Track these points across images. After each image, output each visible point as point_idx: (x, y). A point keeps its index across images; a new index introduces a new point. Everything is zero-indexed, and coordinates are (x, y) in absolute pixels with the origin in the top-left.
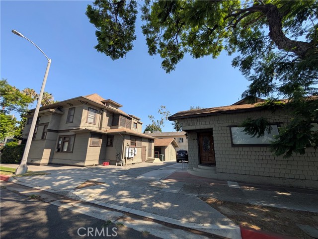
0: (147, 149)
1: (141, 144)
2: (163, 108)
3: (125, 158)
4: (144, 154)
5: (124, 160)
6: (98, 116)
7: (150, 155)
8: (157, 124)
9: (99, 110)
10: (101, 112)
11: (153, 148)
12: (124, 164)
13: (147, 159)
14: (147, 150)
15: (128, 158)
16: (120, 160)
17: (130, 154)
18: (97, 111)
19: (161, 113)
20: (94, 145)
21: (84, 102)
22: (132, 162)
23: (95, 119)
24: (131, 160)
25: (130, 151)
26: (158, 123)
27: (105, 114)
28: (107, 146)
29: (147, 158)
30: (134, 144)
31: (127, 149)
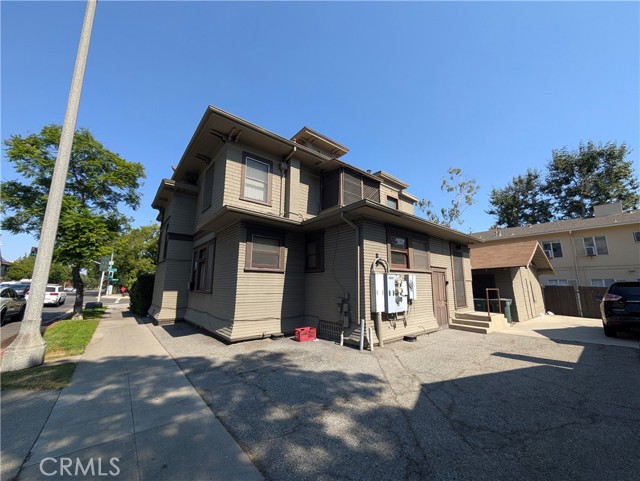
0: (449, 278)
1: (427, 260)
2: (454, 175)
3: (374, 316)
4: (442, 296)
5: (369, 323)
6: (276, 181)
7: (461, 302)
8: (441, 219)
9: (275, 162)
10: (284, 166)
11: (468, 276)
12: (373, 340)
13: (452, 316)
14: (450, 285)
15: (387, 316)
16: (353, 325)
17: (392, 299)
18: (271, 163)
19: (450, 190)
20: (259, 267)
21: (227, 135)
22: (401, 331)
23: (267, 189)
24: (400, 324)
25: (391, 287)
26: (445, 216)
27: (295, 173)
28: (308, 269)
29: (452, 312)
30: (401, 259)
31: (379, 279)
